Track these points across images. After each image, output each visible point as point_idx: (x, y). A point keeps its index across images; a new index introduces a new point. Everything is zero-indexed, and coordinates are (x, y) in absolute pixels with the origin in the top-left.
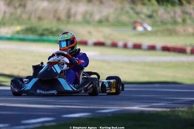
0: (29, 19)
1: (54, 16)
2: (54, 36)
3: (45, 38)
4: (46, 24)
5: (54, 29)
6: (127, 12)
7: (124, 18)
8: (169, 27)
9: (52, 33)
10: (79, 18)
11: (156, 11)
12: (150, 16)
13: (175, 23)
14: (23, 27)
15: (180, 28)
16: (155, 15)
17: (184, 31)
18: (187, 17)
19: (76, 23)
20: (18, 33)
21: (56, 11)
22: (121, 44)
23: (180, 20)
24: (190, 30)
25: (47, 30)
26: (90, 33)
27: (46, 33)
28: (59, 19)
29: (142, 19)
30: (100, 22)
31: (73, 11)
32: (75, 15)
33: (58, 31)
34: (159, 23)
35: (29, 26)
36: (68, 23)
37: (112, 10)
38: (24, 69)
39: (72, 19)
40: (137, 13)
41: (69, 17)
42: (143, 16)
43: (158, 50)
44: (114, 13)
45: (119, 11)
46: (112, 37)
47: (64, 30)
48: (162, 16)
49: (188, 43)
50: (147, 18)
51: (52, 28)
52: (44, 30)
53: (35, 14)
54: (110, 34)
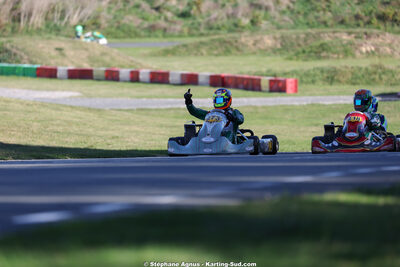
6: (138, 6)
7: (131, 20)
8: (224, 35)
10: (37, 20)
11: (198, 5)
12: (184, 15)
13: (236, 27)
15: (246, 38)
17: (255, 43)
18: (262, 13)
19: (28, 32)
22: (125, 73)
23: (246, 22)
24: (269, 41)
26: (59, 50)
29: (166, 19)
31: (24, 7)
32: (30, 15)
34: (203, 30)
36: (14, 31)
37: (104, 3)
40: (157, 9)
41: (17, 19)
42: (169, 15)
43: (203, 85)
44: (109, 9)
45: (120, 5)
46: (107, 59)
47: (8, 46)
48: (209, 15)
49: (264, 70)
50: (176, 18)
54: (103, 54)
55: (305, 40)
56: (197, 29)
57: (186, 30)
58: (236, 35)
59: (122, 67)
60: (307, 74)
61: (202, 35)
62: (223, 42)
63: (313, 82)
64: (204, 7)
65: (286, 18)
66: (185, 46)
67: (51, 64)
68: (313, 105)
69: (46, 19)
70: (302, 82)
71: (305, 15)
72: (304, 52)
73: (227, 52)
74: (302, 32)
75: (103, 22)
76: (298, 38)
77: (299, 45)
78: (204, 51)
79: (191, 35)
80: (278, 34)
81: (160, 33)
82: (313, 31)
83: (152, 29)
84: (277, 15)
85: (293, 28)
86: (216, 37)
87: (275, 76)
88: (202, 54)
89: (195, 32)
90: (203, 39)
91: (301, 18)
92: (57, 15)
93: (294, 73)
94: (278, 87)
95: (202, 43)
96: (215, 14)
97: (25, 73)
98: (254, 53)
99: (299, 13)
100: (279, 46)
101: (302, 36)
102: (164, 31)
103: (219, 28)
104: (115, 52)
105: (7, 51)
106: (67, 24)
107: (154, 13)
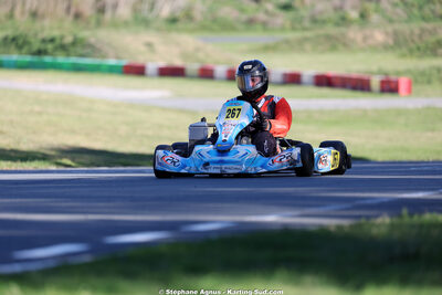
0: (11, 16)
1: (68, 9)
2: (68, 55)
3: (47, 59)
4: (49, 28)
5: (68, 39)
7: (227, 12)
8: (331, 30)
9: (63, 48)
10: (124, 11)
13: (344, 21)
15: (354, 34)
16: (297, 3)
17: (365, 39)
18: (371, 6)
19: (115, 25)
22: (221, 70)
23: (354, 15)
24: (379, 37)
25: (52, 40)
26: (149, 45)
27: (50, 47)
28: (78, 16)
29: (267, 12)
30: (173, 20)
32: (115, 6)
33: (76, 42)
34: (307, 24)
35: (10, 33)
36: (99, 24)
39: (108, 16)
40: (257, 1)
41: (101, 10)
42: (270, 7)
43: (307, 84)
46: (201, 55)
47: (92, 40)
48: (313, 6)
49: (374, 68)
50: (278, 12)
51: (62, 38)
52: (44, 41)
53: (24, 4)
54: (197, 50)
55: (420, 36)
56: (300, 23)
57: (288, 24)
58: (343, 29)
59: (218, 63)
60: (423, 73)
61: (304, 29)
62: (329, 38)
63: (429, 82)
65: (400, 11)
66: (287, 42)
67: (139, 60)
68: (428, 108)
69: (135, 10)
70: (416, 81)
71: (420, 8)
72: (419, 49)
73: (333, 48)
74: (416, 26)
75: (197, 15)
76: (412, 33)
77: (413, 41)
78: (308, 46)
79: (293, 29)
80: (390, 29)
81: (259, 27)
82: (429, 26)
83: (251, 22)
84: (389, 7)
85: (406, 22)
86: (321, 31)
87: (386, 74)
88: (305, 51)
89: (297, 26)
90: (308, 34)
91: (416, 11)
92: (146, 6)
93: (408, 72)
94: (390, 87)
95: (306, 39)
96: (320, 7)
97: (112, 70)
98: (363, 50)
99: (413, 5)
100: (391, 42)
101: (417, 31)
102: (265, 25)
103: (324, 22)
104: (210, 47)
105: (90, 46)
106: (157, 16)
107: (254, 5)
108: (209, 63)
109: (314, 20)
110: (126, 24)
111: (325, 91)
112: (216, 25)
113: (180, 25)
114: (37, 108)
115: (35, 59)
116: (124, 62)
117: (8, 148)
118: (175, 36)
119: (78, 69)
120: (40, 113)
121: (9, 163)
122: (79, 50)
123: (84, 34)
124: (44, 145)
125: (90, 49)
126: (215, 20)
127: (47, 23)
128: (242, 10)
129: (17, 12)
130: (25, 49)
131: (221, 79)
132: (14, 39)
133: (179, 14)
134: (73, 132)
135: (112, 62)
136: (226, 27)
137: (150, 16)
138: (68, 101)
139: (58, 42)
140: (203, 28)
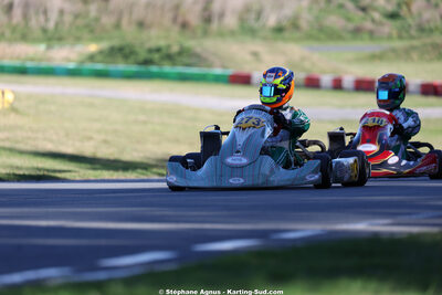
0: (118, 26)
1: (175, 20)
2: (174, 64)
3: (154, 69)
4: (156, 38)
5: (175, 49)
6: (341, 6)
7: (334, 21)
8: (438, 38)
9: (170, 58)
10: (231, 21)
11: (408, 5)
12: (393, 16)
14: (105, 45)
19: (221, 34)
20: (92, 58)
21: (177, 8)
22: (326, 80)
25: (158, 50)
26: (255, 54)
27: (156, 56)
28: (185, 26)
29: (373, 21)
30: (279, 30)
31: (216, 7)
32: (222, 15)
33: (182, 52)
34: (413, 32)
35: (116, 43)
36: (206, 33)
37: (305, 3)
38: (105, 142)
39: (215, 26)
40: (364, 9)
41: (208, 20)
42: (376, 16)
43: (414, 93)
44: (310, 9)
45: (322, 4)
46: (307, 65)
47: (198, 50)
48: (420, 15)
50: (385, 20)
51: (169, 47)
52: (150, 51)
53: (131, 13)
54: (303, 59)
56: (407, 32)
57: (395, 33)
59: (324, 72)
61: (412, 38)
62: (435, 46)
64: (415, 8)
66: (394, 50)
67: (245, 69)
69: (242, 20)
75: (303, 24)
78: (415, 55)
79: (400, 37)
81: (366, 36)
83: (357, 32)
86: (428, 40)
88: (412, 60)
89: (404, 34)
90: (416, 43)
92: (253, 16)
95: (413, 48)
96: (427, 15)
97: (218, 79)
102: (371, 34)
103: (431, 31)
104: (316, 57)
105: (197, 56)
106: (264, 26)
107: (361, 14)
108: (315, 73)
109: (421, 29)
110: (232, 33)
111: (432, 100)
112: (322, 34)
113: (286, 34)
114: (142, 117)
115: (142, 69)
116: (230, 72)
117: (112, 157)
118: (281, 45)
119: (183, 78)
120: (145, 123)
121: (111, 172)
122: (186, 60)
123: (191, 44)
124: (148, 154)
125: (197, 58)
126: (321, 29)
127: (154, 33)
128: (349, 19)
129: (125, 22)
130: (132, 59)
131: (326, 89)
132: (121, 49)
133: (285, 23)
134: (177, 141)
135: (218, 71)
136: (332, 35)
137: (256, 25)
138: (173, 111)
139: (164, 51)
140: (309, 37)
